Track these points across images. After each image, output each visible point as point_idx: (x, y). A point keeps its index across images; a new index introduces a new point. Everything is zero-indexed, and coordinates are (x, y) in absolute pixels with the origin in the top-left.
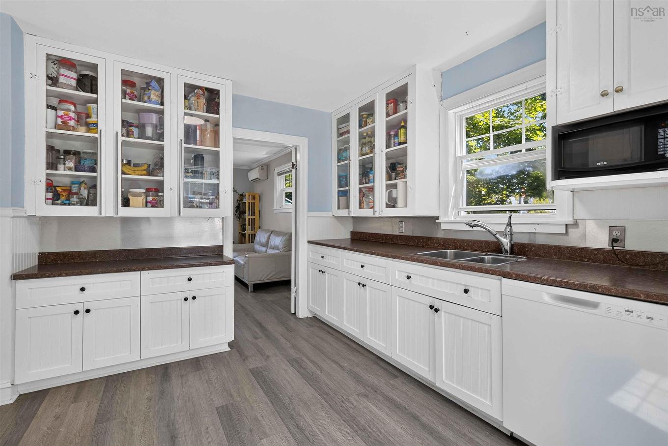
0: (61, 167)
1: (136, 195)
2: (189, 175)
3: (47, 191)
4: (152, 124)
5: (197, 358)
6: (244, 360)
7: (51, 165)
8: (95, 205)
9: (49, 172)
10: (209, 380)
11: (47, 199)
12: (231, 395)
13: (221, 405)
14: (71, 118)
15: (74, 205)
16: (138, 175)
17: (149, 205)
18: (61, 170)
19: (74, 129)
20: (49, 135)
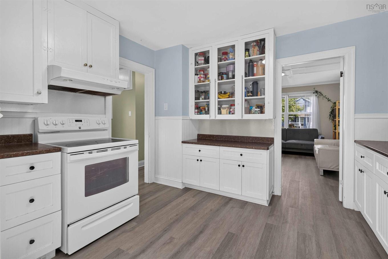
0: (201, 98)
1: (225, 108)
2: (249, 95)
3: (195, 109)
4: (231, 71)
5: (247, 202)
6: (269, 216)
7: (197, 98)
8: (209, 114)
9: (196, 101)
10: (241, 216)
11: (195, 112)
12: (242, 231)
13: (232, 232)
14: (202, 77)
15: (203, 114)
16: (225, 98)
17: (231, 113)
18: (201, 100)
19: (203, 82)
20: (196, 86)
